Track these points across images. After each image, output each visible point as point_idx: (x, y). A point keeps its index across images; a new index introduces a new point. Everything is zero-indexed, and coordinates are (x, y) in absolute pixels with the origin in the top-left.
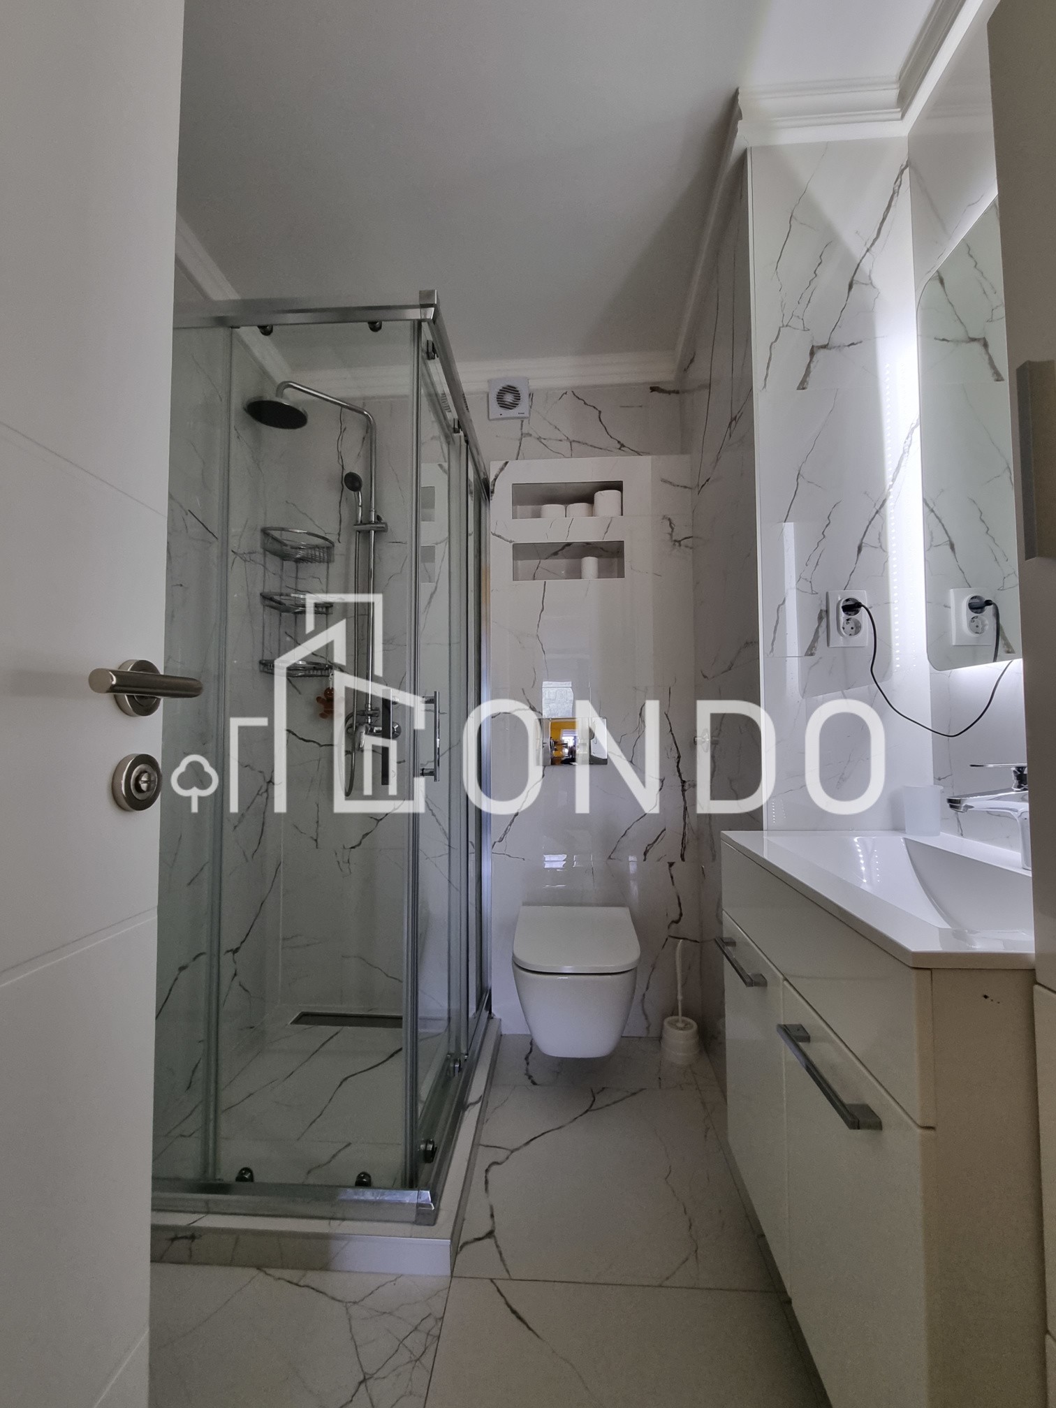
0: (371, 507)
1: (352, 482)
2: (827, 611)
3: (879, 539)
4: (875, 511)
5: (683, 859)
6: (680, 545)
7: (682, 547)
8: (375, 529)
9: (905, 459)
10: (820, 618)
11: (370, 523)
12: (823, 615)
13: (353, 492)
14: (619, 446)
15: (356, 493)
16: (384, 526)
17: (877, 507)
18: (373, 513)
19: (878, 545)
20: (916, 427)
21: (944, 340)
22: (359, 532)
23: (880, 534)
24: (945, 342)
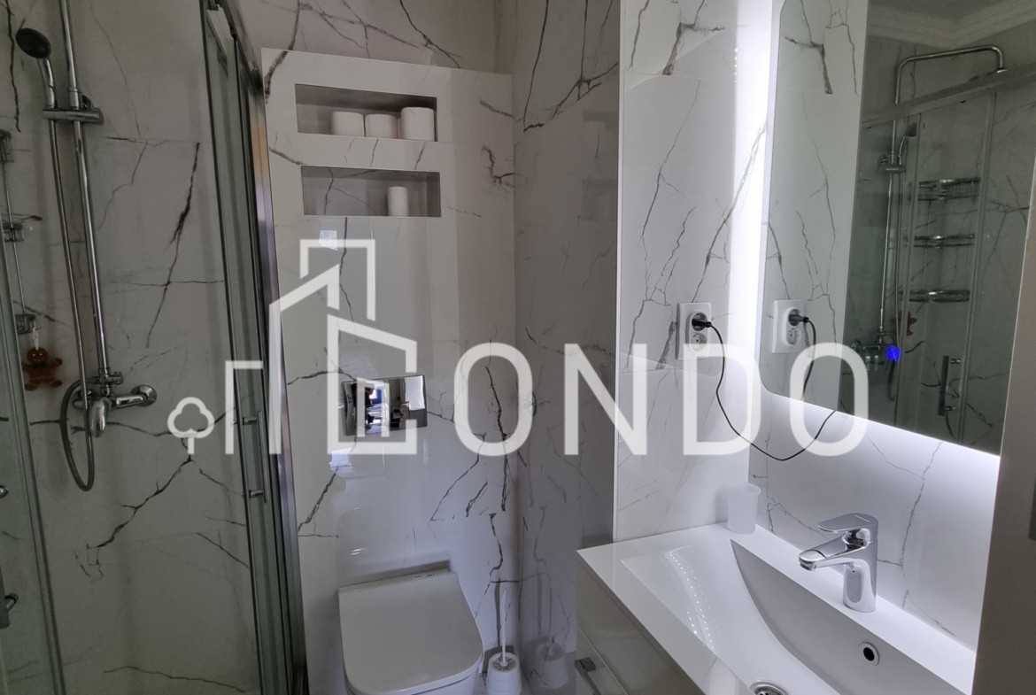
0: (70, 84)
1: (32, 43)
2: (677, 324)
3: (724, 250)
4: (723, 220)
5: (504, 509)
6: (500, 182)
7: (504, 185)
8: (83, 119)
9: (751, 167)
10: (671, 330)
11: (72, 109)
12: (674, 327)
13: (34, 59)
14: (425, 42)
15: (41, 61)
16: (96, 116)
17: (725, 216)
18: (76, 94)
19: (723, 257)
20: (763, 132)
21: (792, 41)
22: (55, 121)
23: (725, 244)
24: (793, 43)
